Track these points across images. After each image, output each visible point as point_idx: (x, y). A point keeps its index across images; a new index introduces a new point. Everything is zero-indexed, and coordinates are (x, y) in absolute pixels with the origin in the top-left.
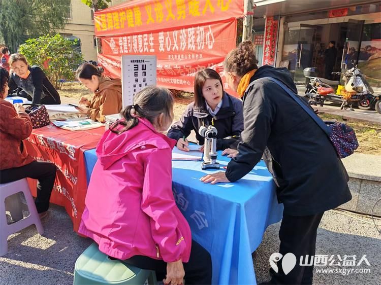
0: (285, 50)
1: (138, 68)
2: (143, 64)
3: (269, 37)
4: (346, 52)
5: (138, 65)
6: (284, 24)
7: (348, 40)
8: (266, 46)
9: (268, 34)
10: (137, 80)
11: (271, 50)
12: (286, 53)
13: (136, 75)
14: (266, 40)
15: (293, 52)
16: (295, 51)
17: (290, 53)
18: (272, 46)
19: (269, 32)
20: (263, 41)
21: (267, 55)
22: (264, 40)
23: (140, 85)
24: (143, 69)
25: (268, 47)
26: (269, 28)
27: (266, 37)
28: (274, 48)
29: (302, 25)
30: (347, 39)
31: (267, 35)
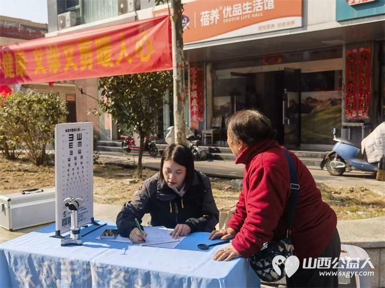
0: (215, 104)
1: (73, 137)
2: (78, 132)
3: (195, 87)
4: (286, 105)
5: (73, 135)
6: (211, 72)
7: (287, 91)
8: (192, 99)
9: (193, 84)
10: (71, 153)
11: (198, 103)
12: (217, 106)
13: (71, 146)
14: (191, 91)
15: (226, 106)
16: (228, 105)
17: (222, 107)
18: (200, 99)
19: (194, 81)
20: (187, 92)
21: (195, 109)
22: (189, 91)
23: (75, 158)
24: (78, 139)
25: (195, 100)
26: (194, 76)
27: (191, 88)
28: (203, 100)
29: (232, 74)
30: (285, 90)
31: (191, 85)
